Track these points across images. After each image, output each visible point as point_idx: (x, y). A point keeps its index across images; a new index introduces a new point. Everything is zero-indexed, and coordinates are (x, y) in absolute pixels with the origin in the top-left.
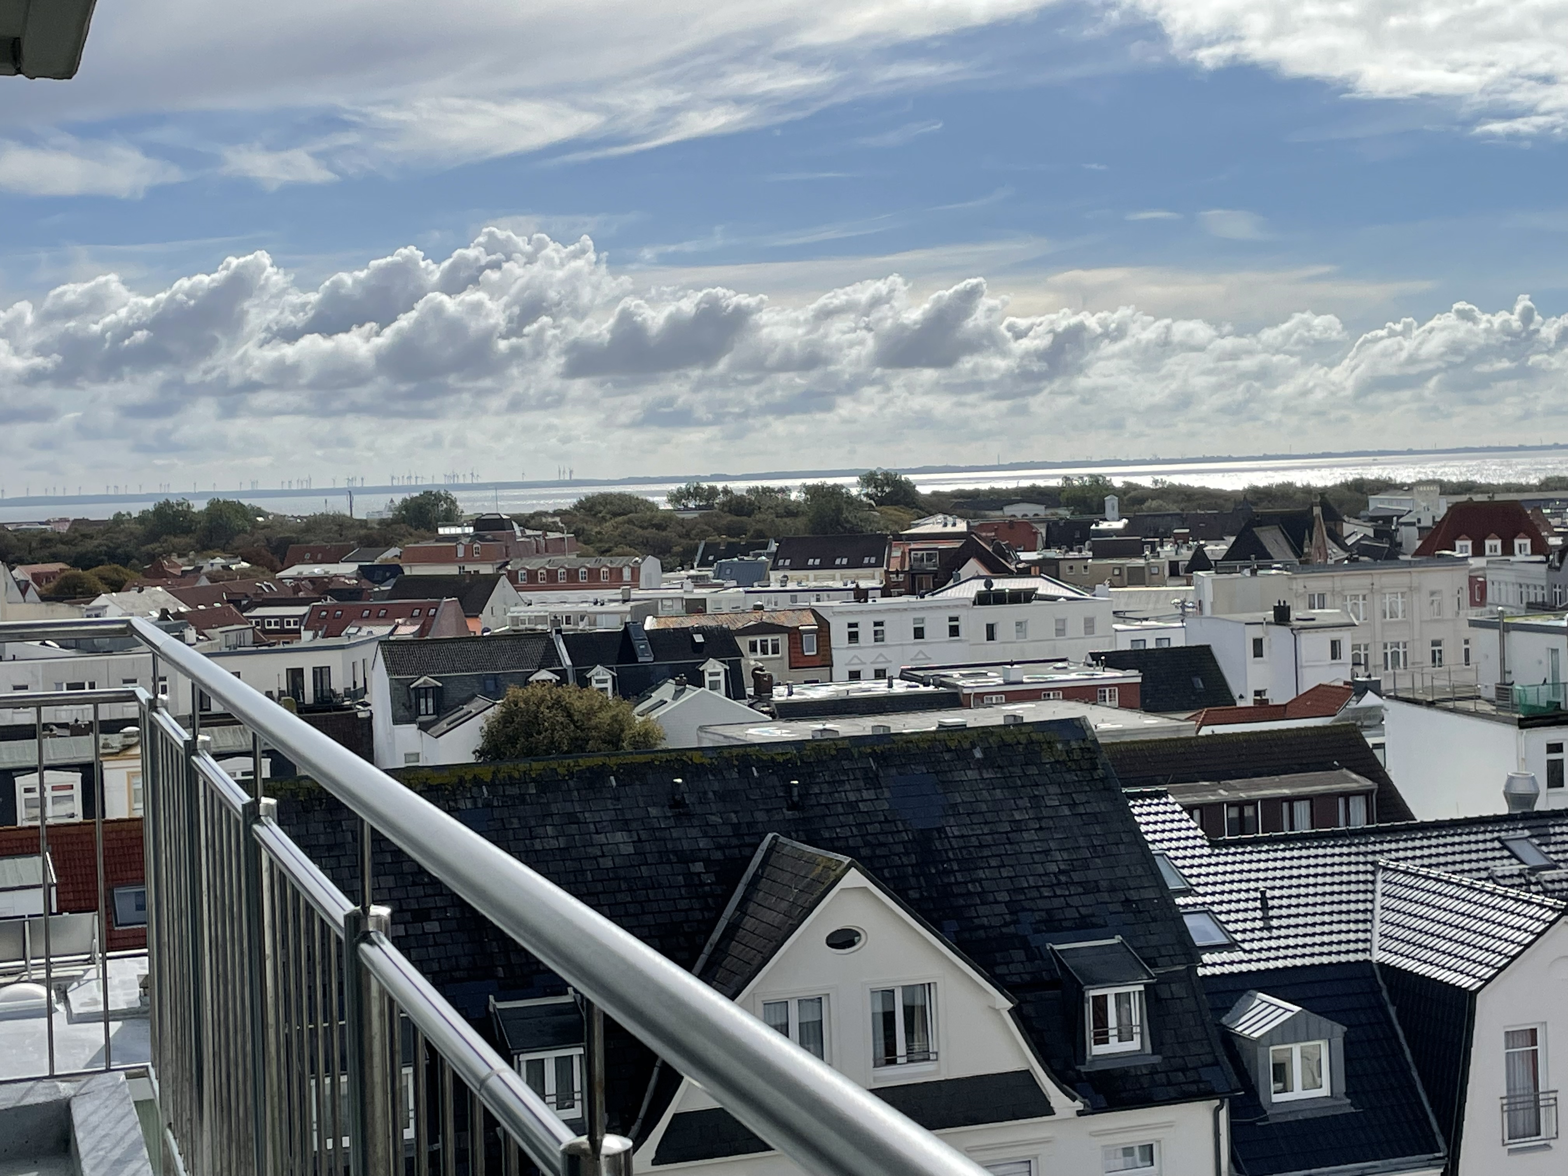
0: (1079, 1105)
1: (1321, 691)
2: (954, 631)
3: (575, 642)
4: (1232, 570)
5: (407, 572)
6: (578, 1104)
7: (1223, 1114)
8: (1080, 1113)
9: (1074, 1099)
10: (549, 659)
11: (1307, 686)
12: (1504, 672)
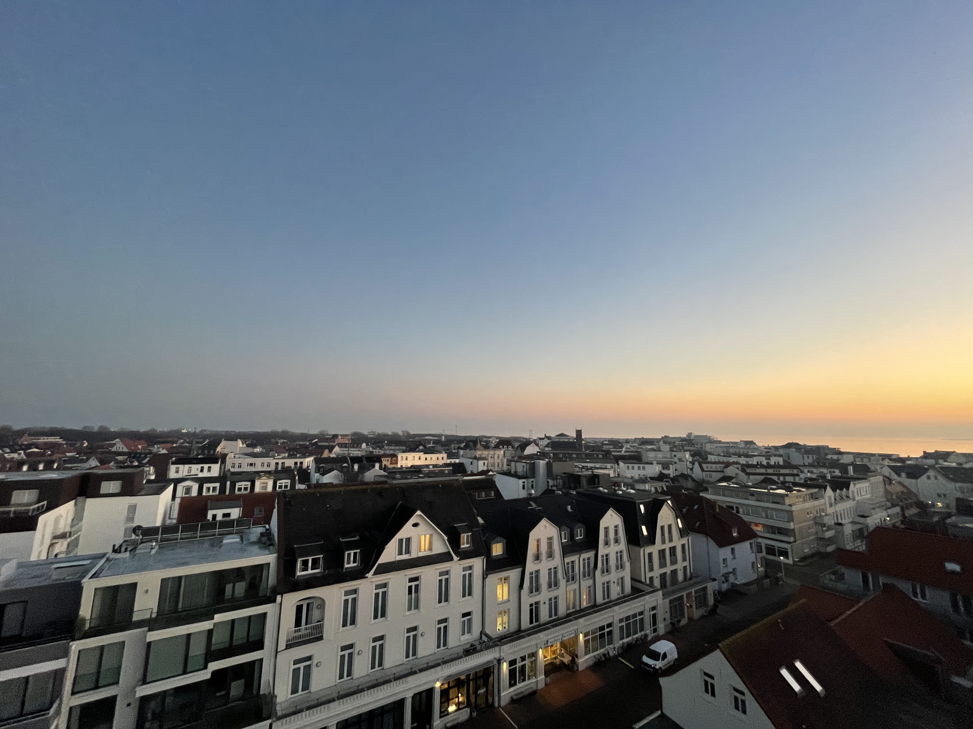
0: (458, 558)
1: (483, 471)
2: (420, 458)
3: (351, 458)
4: (466, 449)
5: (318, 444)
6: (357, 563)
7: (485, 559)
8: (459, 560)
9: (458, 557)
10: (347, 462)
11: (480, 470)
12: (516, 469)
